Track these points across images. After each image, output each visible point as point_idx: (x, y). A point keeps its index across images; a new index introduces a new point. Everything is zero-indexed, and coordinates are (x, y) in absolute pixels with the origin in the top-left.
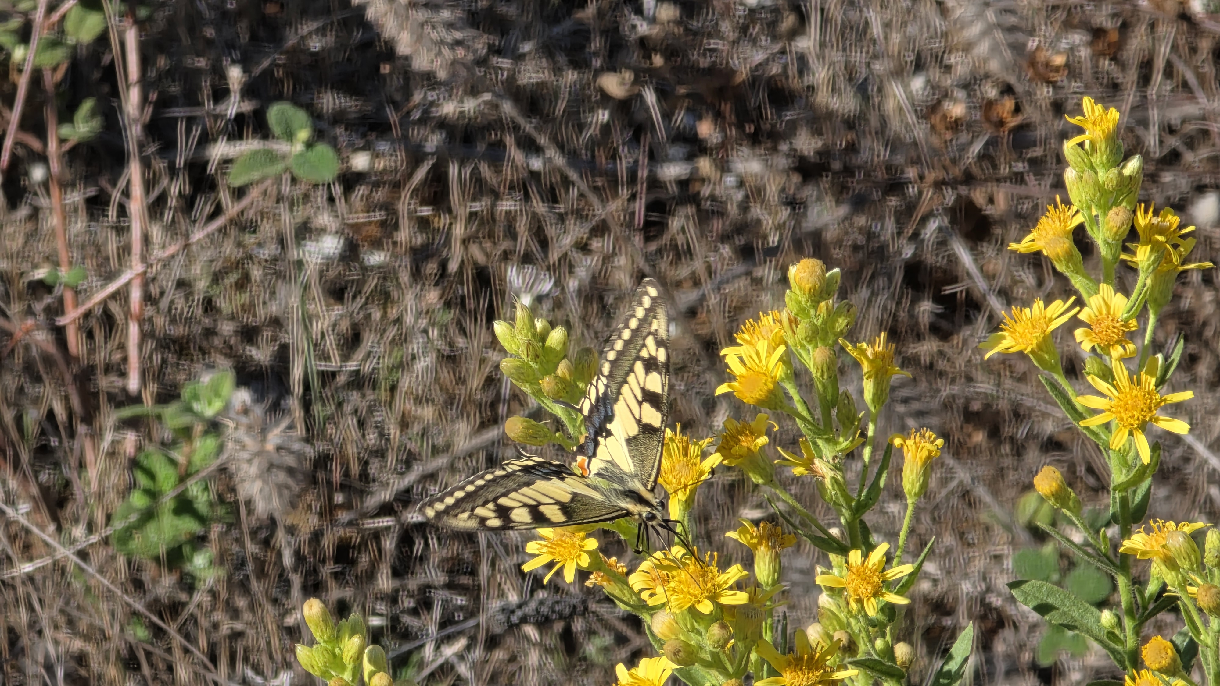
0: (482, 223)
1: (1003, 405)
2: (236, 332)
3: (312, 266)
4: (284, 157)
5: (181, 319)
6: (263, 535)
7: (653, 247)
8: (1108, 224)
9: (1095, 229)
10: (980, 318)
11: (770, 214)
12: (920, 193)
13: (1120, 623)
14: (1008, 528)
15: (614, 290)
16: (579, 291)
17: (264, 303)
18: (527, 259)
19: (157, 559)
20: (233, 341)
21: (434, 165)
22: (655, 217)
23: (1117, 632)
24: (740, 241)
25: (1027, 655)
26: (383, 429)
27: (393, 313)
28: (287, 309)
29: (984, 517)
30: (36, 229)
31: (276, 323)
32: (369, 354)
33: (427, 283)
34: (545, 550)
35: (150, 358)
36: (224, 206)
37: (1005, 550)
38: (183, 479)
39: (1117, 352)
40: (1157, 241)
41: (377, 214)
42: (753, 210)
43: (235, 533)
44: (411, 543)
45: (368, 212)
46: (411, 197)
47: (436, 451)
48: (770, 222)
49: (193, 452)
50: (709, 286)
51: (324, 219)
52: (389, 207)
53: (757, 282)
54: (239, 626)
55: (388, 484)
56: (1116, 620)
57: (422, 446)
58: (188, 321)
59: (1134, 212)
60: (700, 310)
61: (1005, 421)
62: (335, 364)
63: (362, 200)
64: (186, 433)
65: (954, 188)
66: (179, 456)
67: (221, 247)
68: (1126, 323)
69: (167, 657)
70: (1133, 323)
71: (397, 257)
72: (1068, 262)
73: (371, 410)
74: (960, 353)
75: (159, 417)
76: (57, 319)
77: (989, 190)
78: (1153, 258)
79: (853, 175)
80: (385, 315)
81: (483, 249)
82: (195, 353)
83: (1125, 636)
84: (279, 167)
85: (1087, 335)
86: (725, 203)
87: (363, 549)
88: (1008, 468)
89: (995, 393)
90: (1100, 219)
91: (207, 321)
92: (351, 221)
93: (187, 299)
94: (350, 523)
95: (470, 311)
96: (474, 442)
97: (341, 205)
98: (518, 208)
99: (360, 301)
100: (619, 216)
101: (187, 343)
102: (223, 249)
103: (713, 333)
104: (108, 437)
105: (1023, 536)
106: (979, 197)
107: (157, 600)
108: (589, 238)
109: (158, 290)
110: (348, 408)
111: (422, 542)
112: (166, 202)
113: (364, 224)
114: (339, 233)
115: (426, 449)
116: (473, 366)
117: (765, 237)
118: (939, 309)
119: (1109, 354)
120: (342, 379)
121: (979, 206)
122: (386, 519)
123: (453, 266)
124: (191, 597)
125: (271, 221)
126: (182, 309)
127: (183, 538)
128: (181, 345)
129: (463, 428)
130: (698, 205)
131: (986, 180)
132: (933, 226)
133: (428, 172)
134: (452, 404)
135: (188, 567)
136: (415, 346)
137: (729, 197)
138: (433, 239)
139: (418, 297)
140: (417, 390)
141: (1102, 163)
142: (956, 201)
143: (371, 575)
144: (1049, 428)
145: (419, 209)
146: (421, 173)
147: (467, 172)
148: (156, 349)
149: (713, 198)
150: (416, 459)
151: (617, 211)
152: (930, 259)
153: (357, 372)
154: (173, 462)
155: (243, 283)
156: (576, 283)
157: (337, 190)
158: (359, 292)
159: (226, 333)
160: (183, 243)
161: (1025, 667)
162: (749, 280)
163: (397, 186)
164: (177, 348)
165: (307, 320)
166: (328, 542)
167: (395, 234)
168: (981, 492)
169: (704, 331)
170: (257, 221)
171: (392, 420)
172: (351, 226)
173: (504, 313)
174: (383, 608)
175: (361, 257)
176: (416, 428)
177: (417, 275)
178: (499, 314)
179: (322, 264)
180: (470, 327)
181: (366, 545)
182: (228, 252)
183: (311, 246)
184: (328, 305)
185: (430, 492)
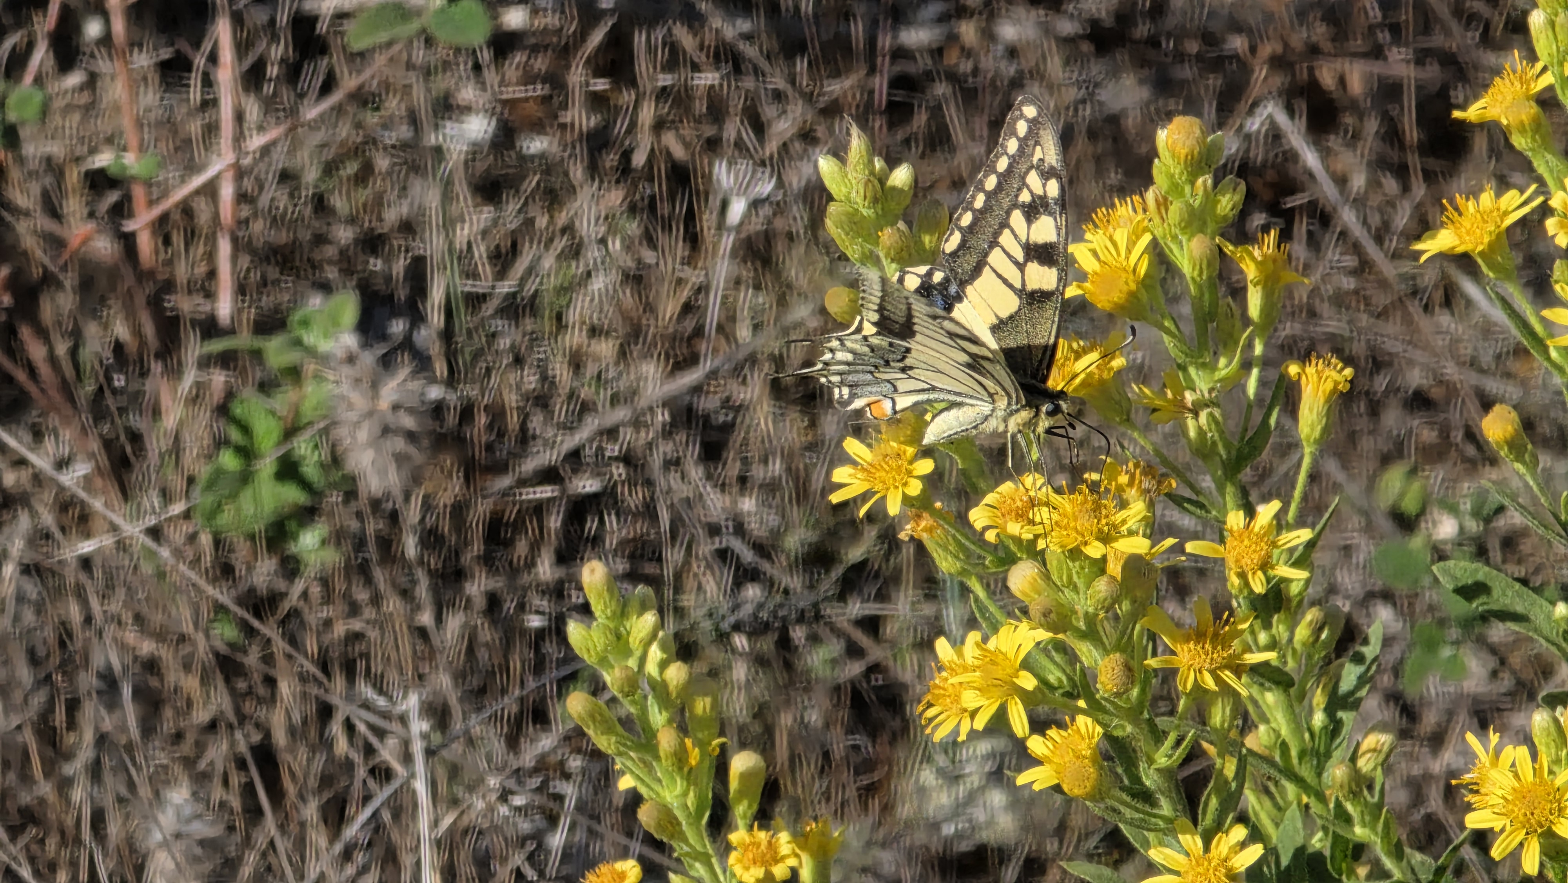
1: (1358, 348)
2: (356, 241)
3: (455, 156)
4: (418, 12)
5: (283, 221)
7: (898, 134)
10: (1326, 236)
11: (1051, 94)
12: (1250, 71)
14: (1364, 512)
16: (805, 194)
17: (393, 203)
18: (740, 151)
19: (252, 537)
20: (351, 252)
21: (614, 26)
22: (900, 96)
26: (546, 368)
27: (562, 219)
28: (422, 211)
30: (93, 102)
31: (408, 227)
32: (530, 271)
33: (606, 180)
35: (247, 273)
36: (338, 75)
37: (1359, 540)
38: (290, 432)
41: (538, 88)
43: (353, 505)
44: (582, 521)
45: (526, 84)
46: (584, 68)
47: (615, 400)
48: (1052, 105)
49: (302, 397)
51: (468, 93)
52: (554, 81)
54: (357, 625)
55: (554, 443)
57: (598, 393)
58: (293, 224)
62: (481, 287)
63: (517, 68)
64: (293, 373)
66: (282, 404)
67: (335, 127)
69: (269, 668)
71: (565, 146)
73: (532, 344)
75: (259, 352)
76: (124, 222)
77: (1340, 67)
80: (551, 221)
81: (680, 137)
82: (301, 266)
84: (414, 26)
87: (519, 525)
88: (1362, 430)
91: (317, 224)
92: (504, 97)
93: (291, 195)
94: (505, 491)
95: (663, 217)
96: (666, 388)
97: (490, 76)
98: (725, 82)
99: (518, 202)
100: (855, 95)
101: (292, 252)
102: (338, 131)
104: (190, 377)
105: (1386, 525)
106: (1325, 75)
107: (252, 590)
108: (814, 123)
109: (255, 185)
110: (502, 344)
111: (597, 519)
112: (265, 71)
113: (520, 100)
114: (490, 112)
115: (604, 395)
116: (665, 288)
118: (1277, 223)
120: (494, 304)
121: (1324, 87)
122: (549, 488)
123: (639, 159)
124: (293, 584)
125: (399, 95)
126: (286, 209)
127: (286, 511)
128: (284, 255)
129: (651, 369)
130: (956, 82)
131: (1335, 54)
132: (1261, 116)
133: (606, 37)
134: (637, 337)
135: (293, 548)
136: (591, 262)
138: (613, 122)
139: (596, 198)
140: (591, 318)
143: (530, 562)
144: (1415, 378)
145: (592, 81)
146: (597, 37)
147: (659, 36)
148: (254, 263)
149: (976, 73)
150: (590, 410)
151: (852, 87)
152: (1260, 156)
153: (514, 295)
154: (275, 412)
155: (366, 173)
157: (486, 56)
158: (516, 190)
159: (343, 242)
160: (289, 124)
163: (564, 52)
164: (279, 260)
165: (450, 224)
166: (477, 517)
167: (562, 113)
168: (1331, 466)
170: (380, 95)
171: (559, 358)
172: (505, 103)
173: (707, 220)
174: (545, 603)
175: (518, 144)
176: (591, 370)
177: (593, 169)
178: (701, 220)
179: (467, 153)
180: (662, 239)
181: (524, 522)
182: (344, 134)
183: (450, 128)
184: (476, 206)
185: (608, 454)
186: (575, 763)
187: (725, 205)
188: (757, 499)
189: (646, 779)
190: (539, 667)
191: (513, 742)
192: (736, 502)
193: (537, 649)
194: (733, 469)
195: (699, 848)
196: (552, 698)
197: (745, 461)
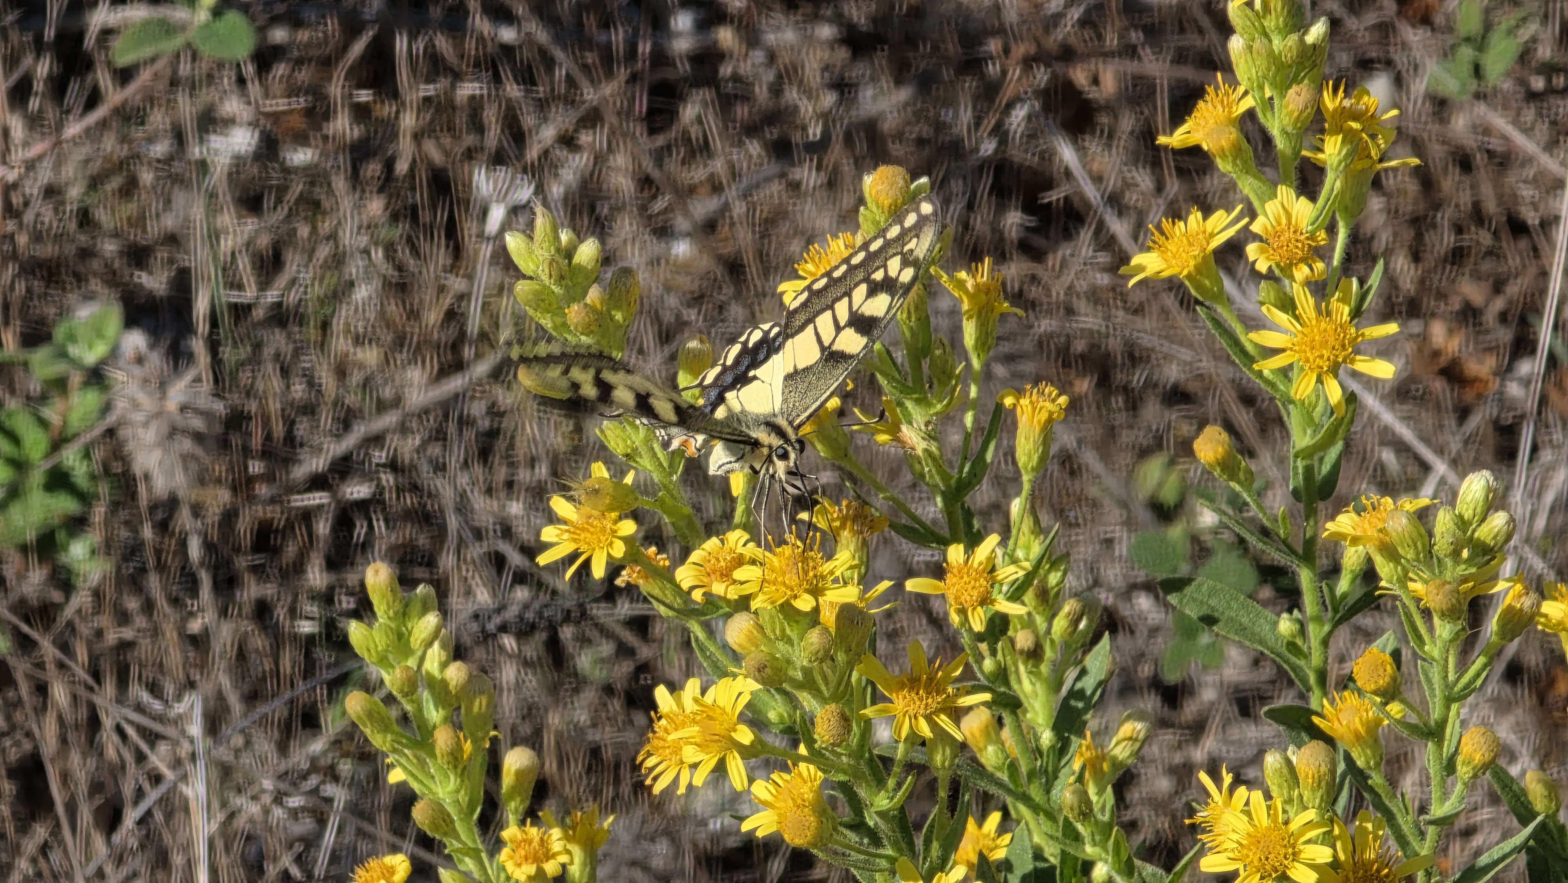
0: (439, 110)
1: (1114, 345)
2: (121, 253)
3: (218, 168)
4: (182, 27)
5: (48, 235)
6: (160, 516)
7: (660, 140)
8: (1287, 107)
9: (1269, 115)
10: (1082, 233)
11: (809, 98)
12: (1004, 73)
13: (1303, 631)
14: (1124, 504)
15: (609, 198)
16: (566, 200)
17: (158, 215)
18: (498, 159)
19: (24, 549)
20: (117, 265)
21: (375, 37)
22: (661, 103)
23: (1299, 641)
24: (772, 133)
25: (1146, 668)
26: (312, 377)
27: (325, 226)
28: (186, 224)
29: (1093, 491)
31: (172, 240)
32: (293, 282)
33: (368, 189)
34: (566, 536)
35: (12, 287)
36: (103, 91)
37: (1119, 532)
38: (58, 444)
39: (1302, 272)
40: (1351, 128)
41: (302, 100)
42: (787, 94)
43: (123, 514)
44: (351, 526)
45: (289, 96)
46: (346, 79)
47: (382, 407)
48: (810, 109)
49: (69, 409)
50: (734, 193)
51: (232, 106)
52: (317, 92)
53: (795, 187)
54: (128, 634)
55: (321, 450)
56: (1298, 626)
57: (364, 399)
58: (58, 238)
59: (1320, 92)
60: (720, 222)
61: (1115, 366)
62: (249, 294)
63: (281, 81)
64: (60, 385)
65: (1048, 65)
66: (52, 413)
67: (100, 142)
68: (1312, 237)
69: (39, 674)
70: (1322, 235)
71: (328, 156)
72: (1235, 159)
73: (297, 352)
74: (1058, 277)
75: (26, 365)
77: (1093, 67)
78: (1344, 152)
79: (915, 47)
80: (314, 230)
81: (439, 145)
82: (68, 279)
83: (1310, 648)
84: (178, 41)
85: (1262, 251)
86: (753, 85)
87: (288, 532)
88: (1121, 426)
89: (1103, 330)
90: (1276, 102)
91: (83, 239)
92: (268, 109)
93: (56, 210)
94: (273, 500)
95: (424, 225)
96: (431, 394)
97: (254, 89)
98: (485, 92)
99: (282, 213)
100: (615, 103)
101: (58, 266)
102: (102, 146)
103: (739, 252)
105: (1144, 515)
106: (1080, 76)
107: (23, 601)
108: (576, 131)
109: (21, 200)
110: (268, 352)
111: (365, 525)
112: (31, 86)
113: (284, 113)
114: (253, 124)
115: (369, 405)
116: (428, 296)
117: (804, 128)
118: (1031, 221)
119: (1292, 278)
120: (259, 314)
121: (1079, 87)
122: (318, 494)
123: (402, 167)
124: (67, 599)
125: (163, 109)
126: (51, 222)
127: (56, 521)
128: (49, 269)
129: (416, 375)
130: (717, 88)
131: (1089, 56)
132: (1019, 114)
133: (368, 47)
134: (402, 345)
135: (63, 559)
136: (354, 271)
137: (756, 76)
138: (376, 133)
139: (359, 207)
140: (355, 326)
141: (1277, 27)
142: (1050, 81)
143: (299, 567)
144: (1172, 373)
145: (354, 93)
146: (358, 48)
147: (420, 45)
148: (19, 275)
149: (736, 78)
150: (355, 417)
151: (612, 95)
152: (1017, 154)
153: (279, 305)
154: (43, 423)
155: (130, 188)
156: (562, 189)
157: (249, 70)
158: (279, 201)
159: (108, 255)
160: (54, 139)
161: (1145, 684)
162: (784, 186)
163: (327, 63)
164: (45, 273)
165: (214, 236)
166: (244, 525)
167: (325, 124)
168: (1089, 458)
169: (727, 250)
170: (145, 109)
171: (325, 367)
172: (267, 115)
173: (469, 228)
174: (315, 609)
175: (281, 155)
176: (356, 378)
177: (355, 179)
178: (462, 229)
179: (231, 165)
180: (424, 246)
181: (293, 529)
182: (109, 149)
183: (216, 141)
184: (239, 217)
185: (375, 461)
186: (345, 767)
187: (484, 213)
188: (524, 503)
189: (420, 777)
190: (309, 669)
191: (283, 748)
192: (504, 506)
193: (308, 655)
194: (501, 473)
195: (470, 844)
196: (322, 702)
197: (512, 465)
